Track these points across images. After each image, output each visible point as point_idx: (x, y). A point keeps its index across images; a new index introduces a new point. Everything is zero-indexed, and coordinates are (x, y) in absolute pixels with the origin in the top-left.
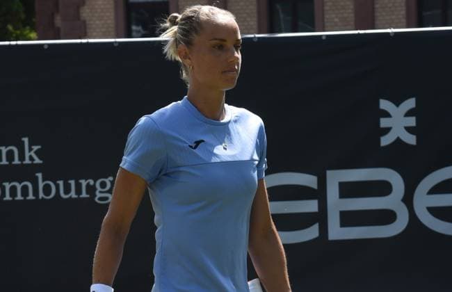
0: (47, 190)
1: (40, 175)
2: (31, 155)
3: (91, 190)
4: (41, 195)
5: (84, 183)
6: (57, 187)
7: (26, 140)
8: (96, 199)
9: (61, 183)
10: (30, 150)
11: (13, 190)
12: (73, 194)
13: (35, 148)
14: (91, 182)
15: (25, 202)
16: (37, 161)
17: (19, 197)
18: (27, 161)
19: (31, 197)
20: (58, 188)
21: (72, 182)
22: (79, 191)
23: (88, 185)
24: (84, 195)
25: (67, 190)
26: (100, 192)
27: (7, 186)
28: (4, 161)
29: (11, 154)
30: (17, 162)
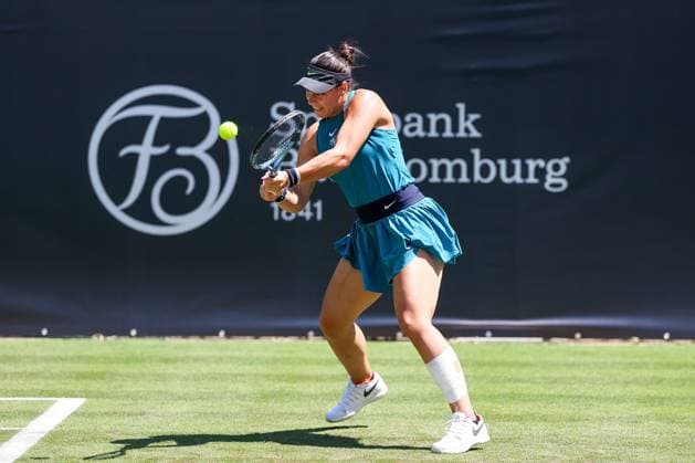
0: (485, 171)
1: (476, 152)
2: (468, 125)
3: (540, 173)
4: (477, 177)
5: (532, 164)
6: (498, 167)
7: (461, 107)
8: (547, 186)
9: (503, 163)
10: (466, 119)
11: (442, 169)
12: (517, 178)
13: (473, 117)
14: (541, 163)
15: (457, 185)
16: (475, 134)
17: (449, 179)
18: (461, 134)
19: (464, 179)
20: (498, 170)
21: (517, 163)
22: (525, 174)
23: (537, 168)
24: (532, 179)
25: (510, 172)
26: (553, 177)
27: (435, 163)
28: (433, 133)
29: (441, 125)
30: (448, 133)
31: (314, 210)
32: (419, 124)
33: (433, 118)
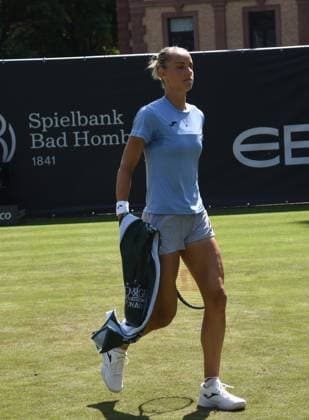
1: (122, 131)
2: (117, 119)
4: (123, 141)
7: (114, 111)
10: (117, 116)
11: (108, 139)
13: (120, 115)
15: (114, 146)
16: (121, 123)
17: (111, 143)
18: (115, 123)
19: (118, 143)
27: (104, 137)
28: (102, 123)
29: (106, 119)
30: (109, 123)
31: (51, 160)
32: (96, 120)
33: (102, 117)
